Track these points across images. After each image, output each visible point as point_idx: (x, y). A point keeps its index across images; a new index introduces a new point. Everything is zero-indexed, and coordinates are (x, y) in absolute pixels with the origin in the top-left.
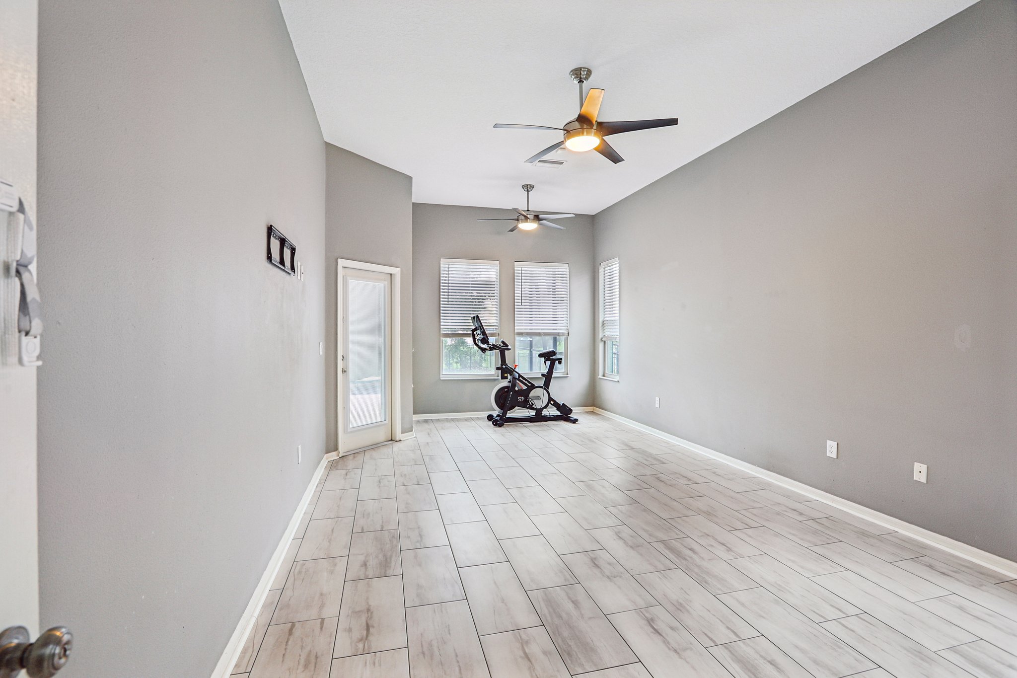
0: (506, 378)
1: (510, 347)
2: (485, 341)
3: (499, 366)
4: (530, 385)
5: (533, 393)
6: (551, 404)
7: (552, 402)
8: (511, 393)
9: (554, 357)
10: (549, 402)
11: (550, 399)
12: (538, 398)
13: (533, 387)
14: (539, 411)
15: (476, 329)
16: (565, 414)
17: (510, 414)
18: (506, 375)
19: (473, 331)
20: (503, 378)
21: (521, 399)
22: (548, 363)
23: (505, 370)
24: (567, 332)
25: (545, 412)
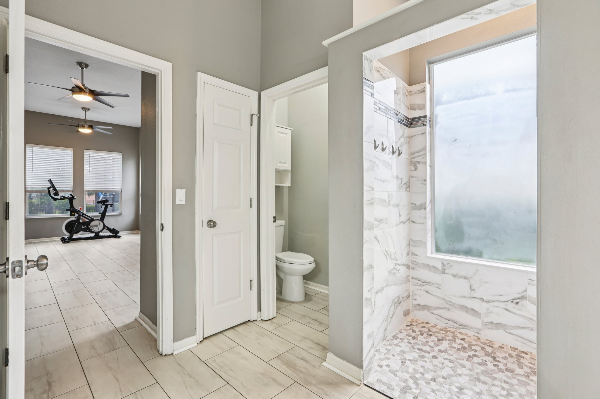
0: (74, 215)
1: (75, 197)
2: (57, 194)
3: (69, 209)
4: (91, 219)
5: (92, 224)
6: (105, 229)
7: (106, 228)
8: (76, 224)
9: (107, 203)
10: (104, 228)
11: (105, 226)
12: (96, 226)
13: (93, 220)
14: (97, 234)
15: (50, 188)
16: (115, 234)
17: (75, 236)
18: (73, 214)
19: (49, 188)
20: (71, 215)
21: (84, 227)
22: (103, 207)
23: (73, 211)
24: (121, 190)
25: (101, 234)
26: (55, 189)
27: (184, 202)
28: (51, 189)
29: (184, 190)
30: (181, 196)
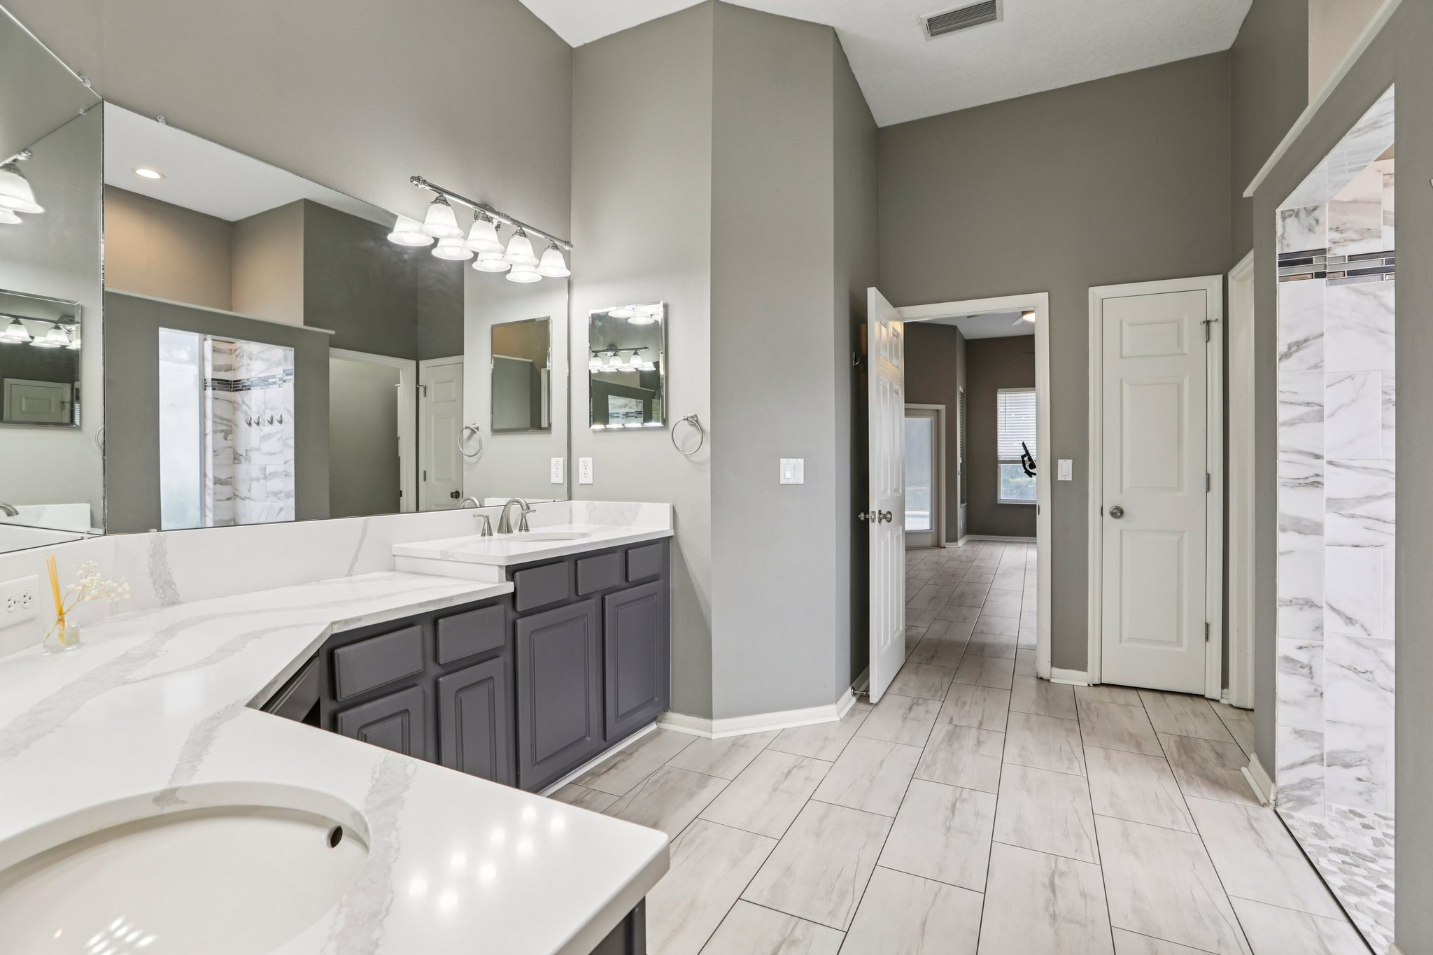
2: (1033, 466)
15: (1025, 455)
19: (1023, 457)
26: (1030, 459)
27: (1069, 478)
28: (1026, 459)
29: (1070, 462)
30: (1065, 469)
